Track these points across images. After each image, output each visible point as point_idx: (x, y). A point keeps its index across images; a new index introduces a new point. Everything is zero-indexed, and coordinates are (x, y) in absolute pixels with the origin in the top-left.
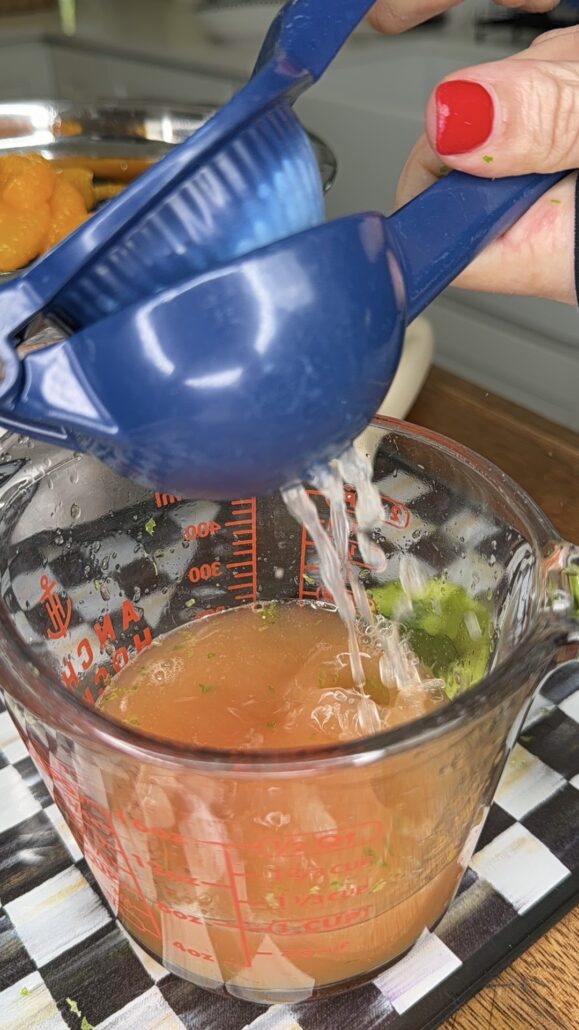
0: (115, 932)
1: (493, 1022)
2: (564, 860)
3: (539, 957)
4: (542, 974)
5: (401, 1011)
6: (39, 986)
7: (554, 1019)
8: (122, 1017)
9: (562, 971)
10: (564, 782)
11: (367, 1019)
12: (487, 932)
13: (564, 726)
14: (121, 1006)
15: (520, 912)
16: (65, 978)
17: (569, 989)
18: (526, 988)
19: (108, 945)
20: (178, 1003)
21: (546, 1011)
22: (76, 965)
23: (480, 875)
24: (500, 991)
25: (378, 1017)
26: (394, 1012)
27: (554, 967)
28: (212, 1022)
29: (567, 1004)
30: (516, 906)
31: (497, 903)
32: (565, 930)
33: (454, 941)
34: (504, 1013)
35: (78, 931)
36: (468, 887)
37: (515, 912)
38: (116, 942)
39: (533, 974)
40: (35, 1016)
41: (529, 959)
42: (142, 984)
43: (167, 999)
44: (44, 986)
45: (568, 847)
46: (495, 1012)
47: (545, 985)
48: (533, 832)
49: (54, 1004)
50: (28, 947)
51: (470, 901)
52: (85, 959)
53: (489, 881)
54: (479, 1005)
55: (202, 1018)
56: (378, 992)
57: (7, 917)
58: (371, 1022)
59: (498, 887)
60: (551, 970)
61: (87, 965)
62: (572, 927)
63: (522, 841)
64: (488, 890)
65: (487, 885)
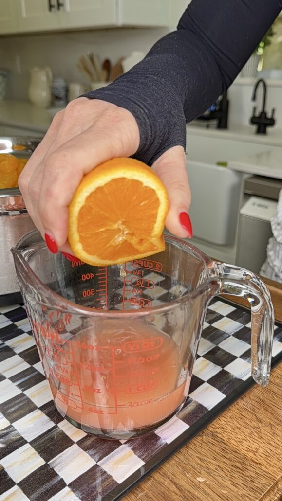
0: (57, 428)
1: (203, 446)
2: (223, 393)
3: (217, 426)
4: (218, 431)
5: (169, 442)
6: (29, 448)
7: (224, 444)
8: (64, 454)
9: (226, 429)
10: (222, 369)
11: (157, 446)
12: (198, 416)
13: (220, 352)
14: (63, 451)
15: (209, 410)
16: (40, 444)
17: (229, 434)
18: (214, 435)
19: (55, 433)
20: (85, 448)
21: (221, 441)
22: (43, 440)
23: (193, 399)
24: (204, 437)
25: (160, 445)
26: (166, 443)
27: (223, 428)
28: (98, 452)
29: (229, 439)
30: (207, 408)
31: (200, 407)
32: (226, 417)
33: (185, 419)
34: (206, 443)
35: (43, 429)
36: (190, 403)
37: (208, 410)
38: (58, 432)
39: (216, 430)
40: (30, 457)
41: (214, 426)
42: (70, 443)
43: (80, 447)
44: (32, 447)
45: (225, 388)
46: (203, 443)
47: (220, 434)
48: (211, 385)
49: (37, 453)
50: (23, 436)
51: (190, 408)
52: (46, 438)
53: (197, 401)
54: (197, 441)
55: (95, 452)
56: (160, 438)
57: (13, 427)
58: (158, 447)
59: (201, 402)
60: (222, 429)
61: (47, 440)
62: (228, 416)
63: (208, 388)
64: (197, 404)
65: (196, 402)
